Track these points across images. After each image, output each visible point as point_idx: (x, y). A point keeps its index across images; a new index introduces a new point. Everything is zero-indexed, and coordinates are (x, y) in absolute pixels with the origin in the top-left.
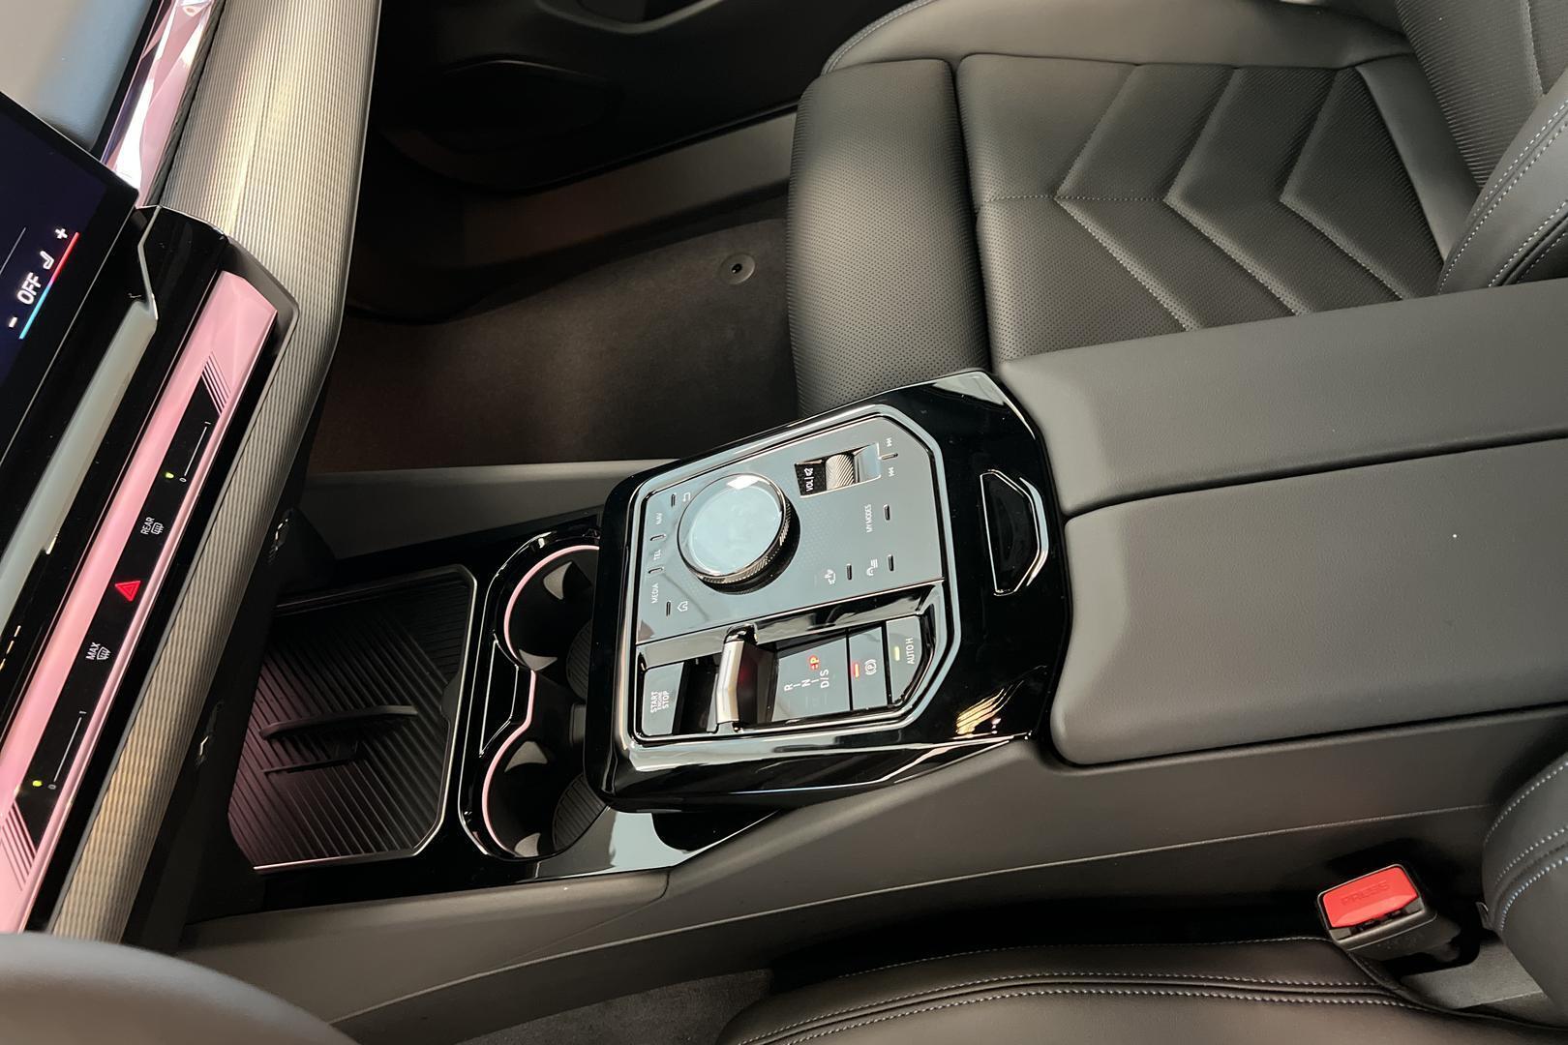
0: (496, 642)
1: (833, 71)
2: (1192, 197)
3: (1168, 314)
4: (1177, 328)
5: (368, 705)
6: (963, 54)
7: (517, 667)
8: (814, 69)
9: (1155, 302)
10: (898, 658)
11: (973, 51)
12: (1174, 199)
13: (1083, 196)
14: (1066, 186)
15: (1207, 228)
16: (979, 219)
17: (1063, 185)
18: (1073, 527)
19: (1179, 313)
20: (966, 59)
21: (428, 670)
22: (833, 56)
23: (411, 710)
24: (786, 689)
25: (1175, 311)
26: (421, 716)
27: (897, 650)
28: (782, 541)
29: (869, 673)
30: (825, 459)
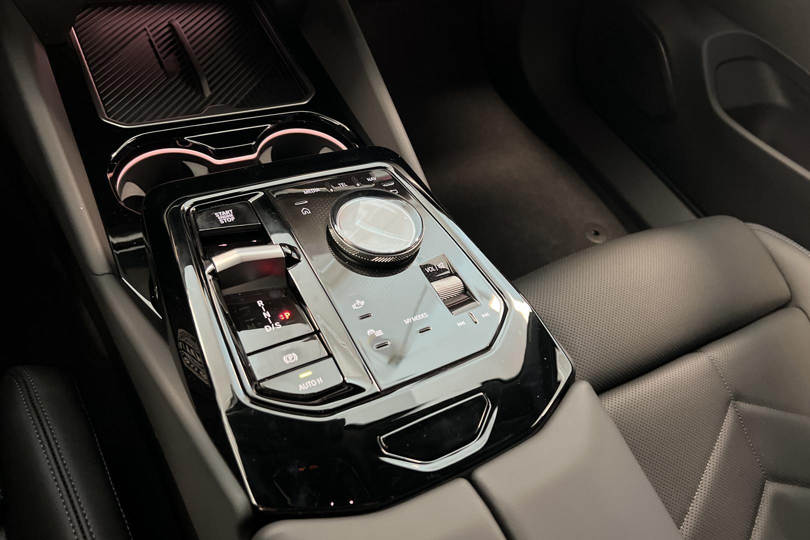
0: (269, 126)
1: (751, 229)
2: (779, 502)
3: (685, 512)
4: (679, 523)
5: (205, 70)
6: (803, 307)
7: (254, 143)
8: (746, 218)
9: (690, 499)
10: (302, 376)
11: (807, 312)
12: (771, 488)
13: (742, 420)
14: (744, 406)
15: (761, 521)
16: (694, 354)
17: (744, 404)
18: (462, 485)
19: (690, 521)
20: (801, 311)
21: (238, 95)
22: (758, 226)
23: (208, 93)
24: (258, 302)
25: (690, 517)
26: (205, 100)
27: (309, 373)
28: (376, 259)
29: (285, 358)
30: (456, 274)
